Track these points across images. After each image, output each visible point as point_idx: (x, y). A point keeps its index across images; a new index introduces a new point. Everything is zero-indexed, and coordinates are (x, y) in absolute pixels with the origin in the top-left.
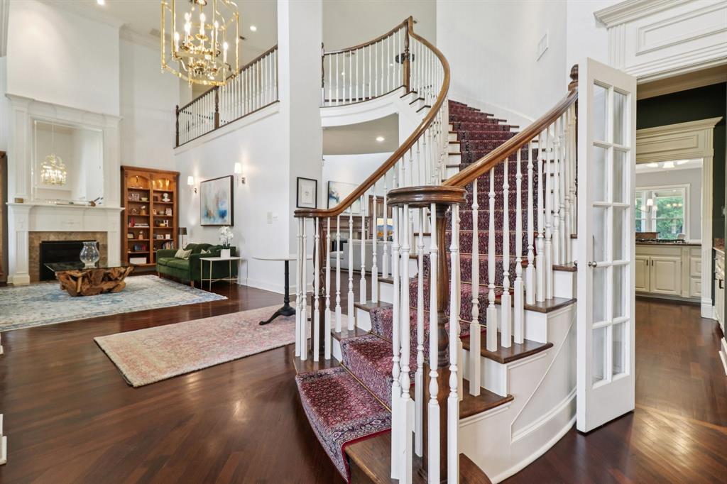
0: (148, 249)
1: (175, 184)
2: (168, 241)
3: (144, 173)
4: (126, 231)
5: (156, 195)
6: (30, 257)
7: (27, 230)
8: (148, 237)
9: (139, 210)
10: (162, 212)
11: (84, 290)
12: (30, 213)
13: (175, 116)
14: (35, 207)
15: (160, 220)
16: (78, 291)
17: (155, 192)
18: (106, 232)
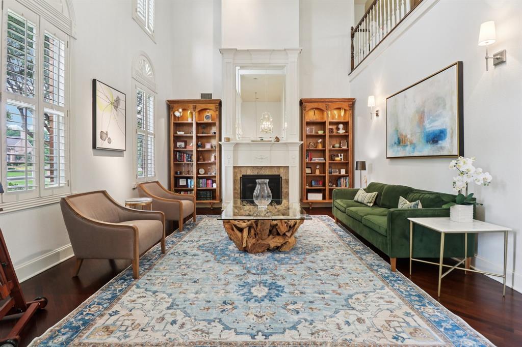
0: (324, 185)
1: (349, 113)
2: (343, 176)
3: (320, 104)
4: (305, 165)
5: (331, 127)
6: (235, 189)
7: (232, 165)
8: (324, 173)
9: (316, 144)
10: (337, 145)
11: (250, 245)
12: (234, 150)
13: (350, 39)
14: (237, 144)
15: (335, 153)
16: (244, 245)
17: (331, 123)
18: (288, 167)
